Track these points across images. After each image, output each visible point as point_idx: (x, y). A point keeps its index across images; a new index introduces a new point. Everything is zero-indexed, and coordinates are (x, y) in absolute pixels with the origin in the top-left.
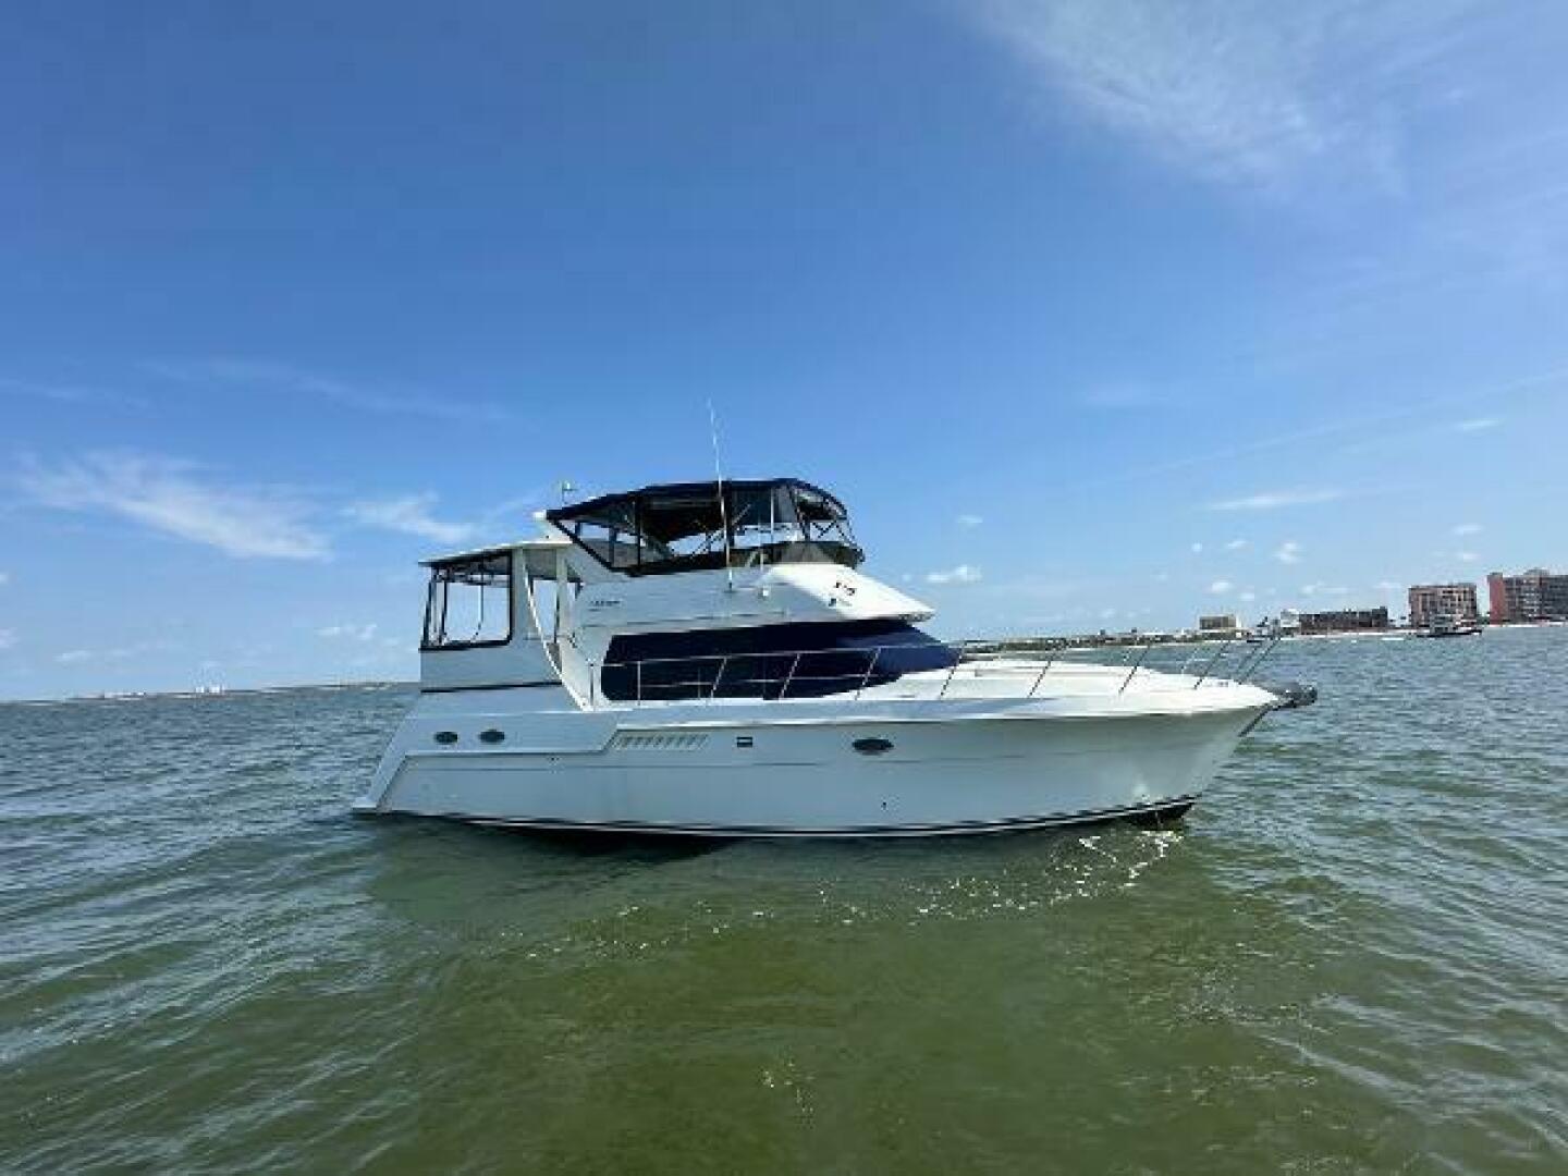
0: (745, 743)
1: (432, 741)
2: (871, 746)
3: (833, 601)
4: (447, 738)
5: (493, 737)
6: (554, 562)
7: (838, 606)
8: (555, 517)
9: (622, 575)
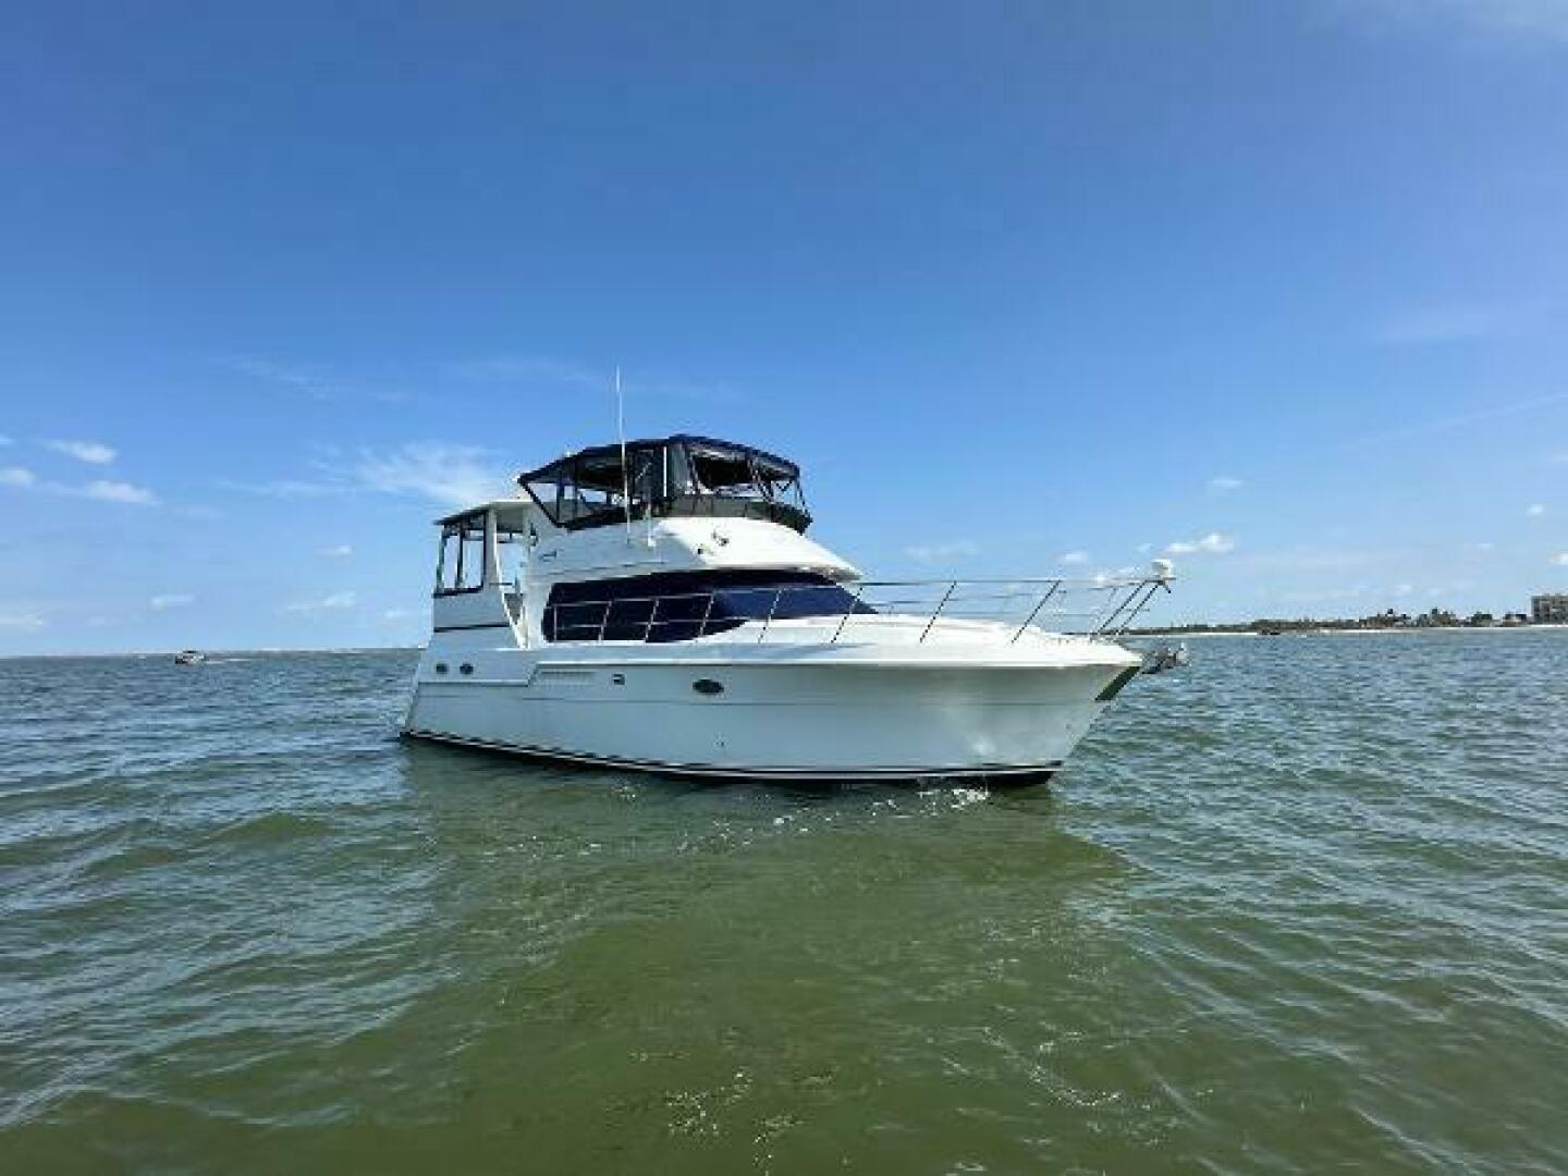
0: (619, 681)
1: (433, 670)
2: (708, 687)
3: (700, 551)
4: (441, 669)
5: (467, 669)
6: (521, 518)
7: (704, 556)
8: (525, 480)
9: (563, 530)
